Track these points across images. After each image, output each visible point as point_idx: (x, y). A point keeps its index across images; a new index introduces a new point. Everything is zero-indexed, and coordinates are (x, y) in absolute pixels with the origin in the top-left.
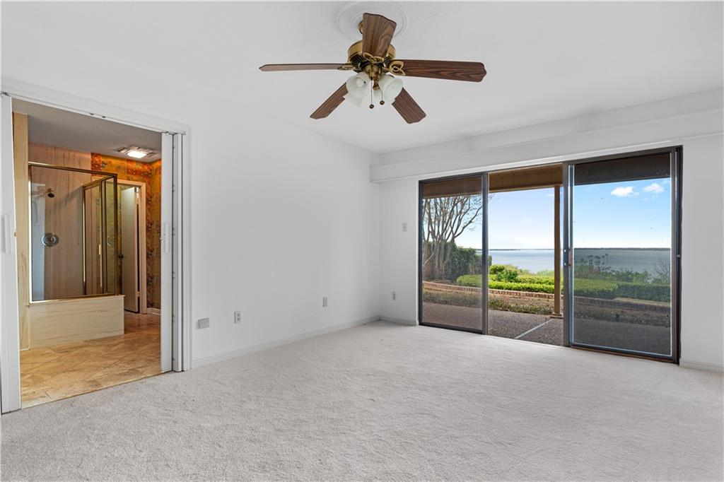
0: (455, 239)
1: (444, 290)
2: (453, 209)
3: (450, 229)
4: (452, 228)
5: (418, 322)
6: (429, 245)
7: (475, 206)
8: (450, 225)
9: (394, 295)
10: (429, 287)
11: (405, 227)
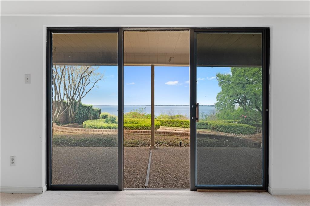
0: (81, 99)
1: (75, 132)
2: (80, 82)
3: (78, 93)
4: (79, 93)
5: (45, 188)
6: (64, 103)
7: (93, 81)
8: (78, 91)
9: (13, 160)
10: (63, 130)
11: (28, 79)
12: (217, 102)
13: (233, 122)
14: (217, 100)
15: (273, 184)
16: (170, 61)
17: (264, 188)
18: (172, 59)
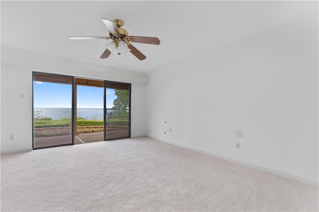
5: (32, 148)
11: (22, 96)
12: (114, 106)
13: (124, 119)
14: (114, 105)
15: (132, 135)
16: (87, 83)
17: (129, 137)
18: (88, 82)
